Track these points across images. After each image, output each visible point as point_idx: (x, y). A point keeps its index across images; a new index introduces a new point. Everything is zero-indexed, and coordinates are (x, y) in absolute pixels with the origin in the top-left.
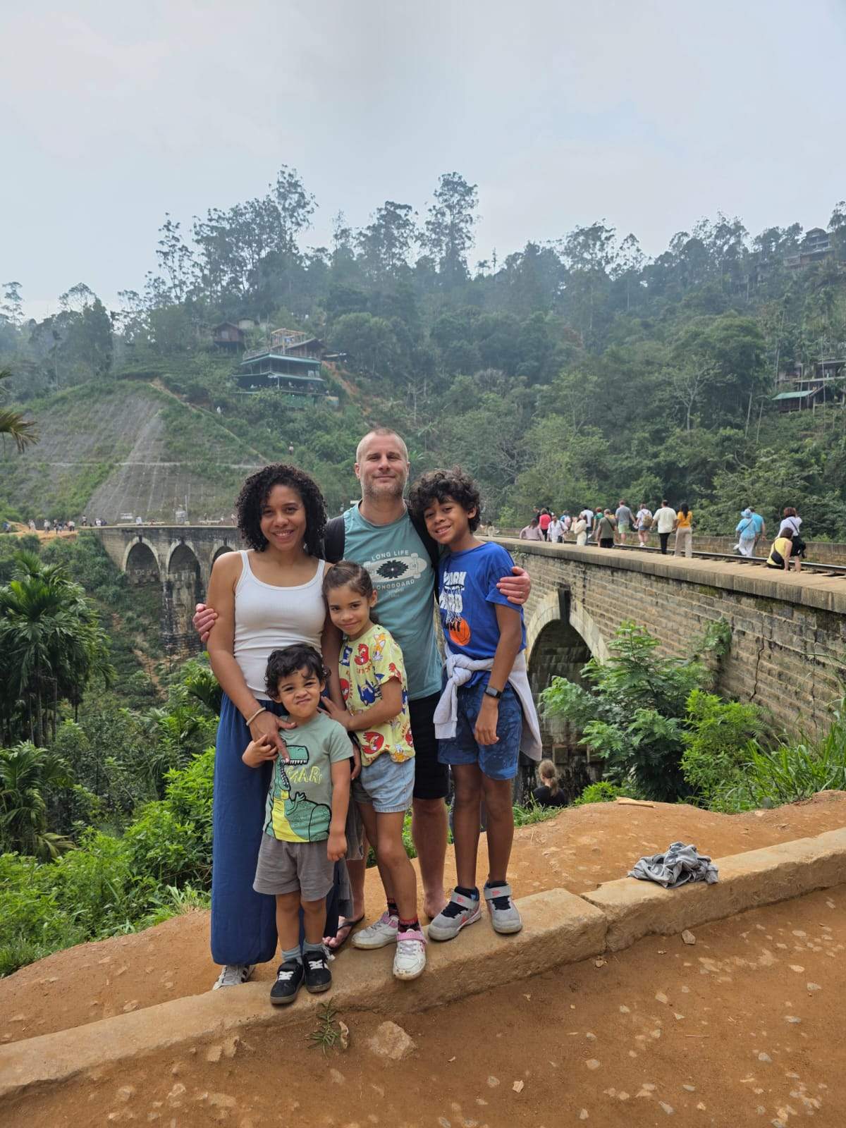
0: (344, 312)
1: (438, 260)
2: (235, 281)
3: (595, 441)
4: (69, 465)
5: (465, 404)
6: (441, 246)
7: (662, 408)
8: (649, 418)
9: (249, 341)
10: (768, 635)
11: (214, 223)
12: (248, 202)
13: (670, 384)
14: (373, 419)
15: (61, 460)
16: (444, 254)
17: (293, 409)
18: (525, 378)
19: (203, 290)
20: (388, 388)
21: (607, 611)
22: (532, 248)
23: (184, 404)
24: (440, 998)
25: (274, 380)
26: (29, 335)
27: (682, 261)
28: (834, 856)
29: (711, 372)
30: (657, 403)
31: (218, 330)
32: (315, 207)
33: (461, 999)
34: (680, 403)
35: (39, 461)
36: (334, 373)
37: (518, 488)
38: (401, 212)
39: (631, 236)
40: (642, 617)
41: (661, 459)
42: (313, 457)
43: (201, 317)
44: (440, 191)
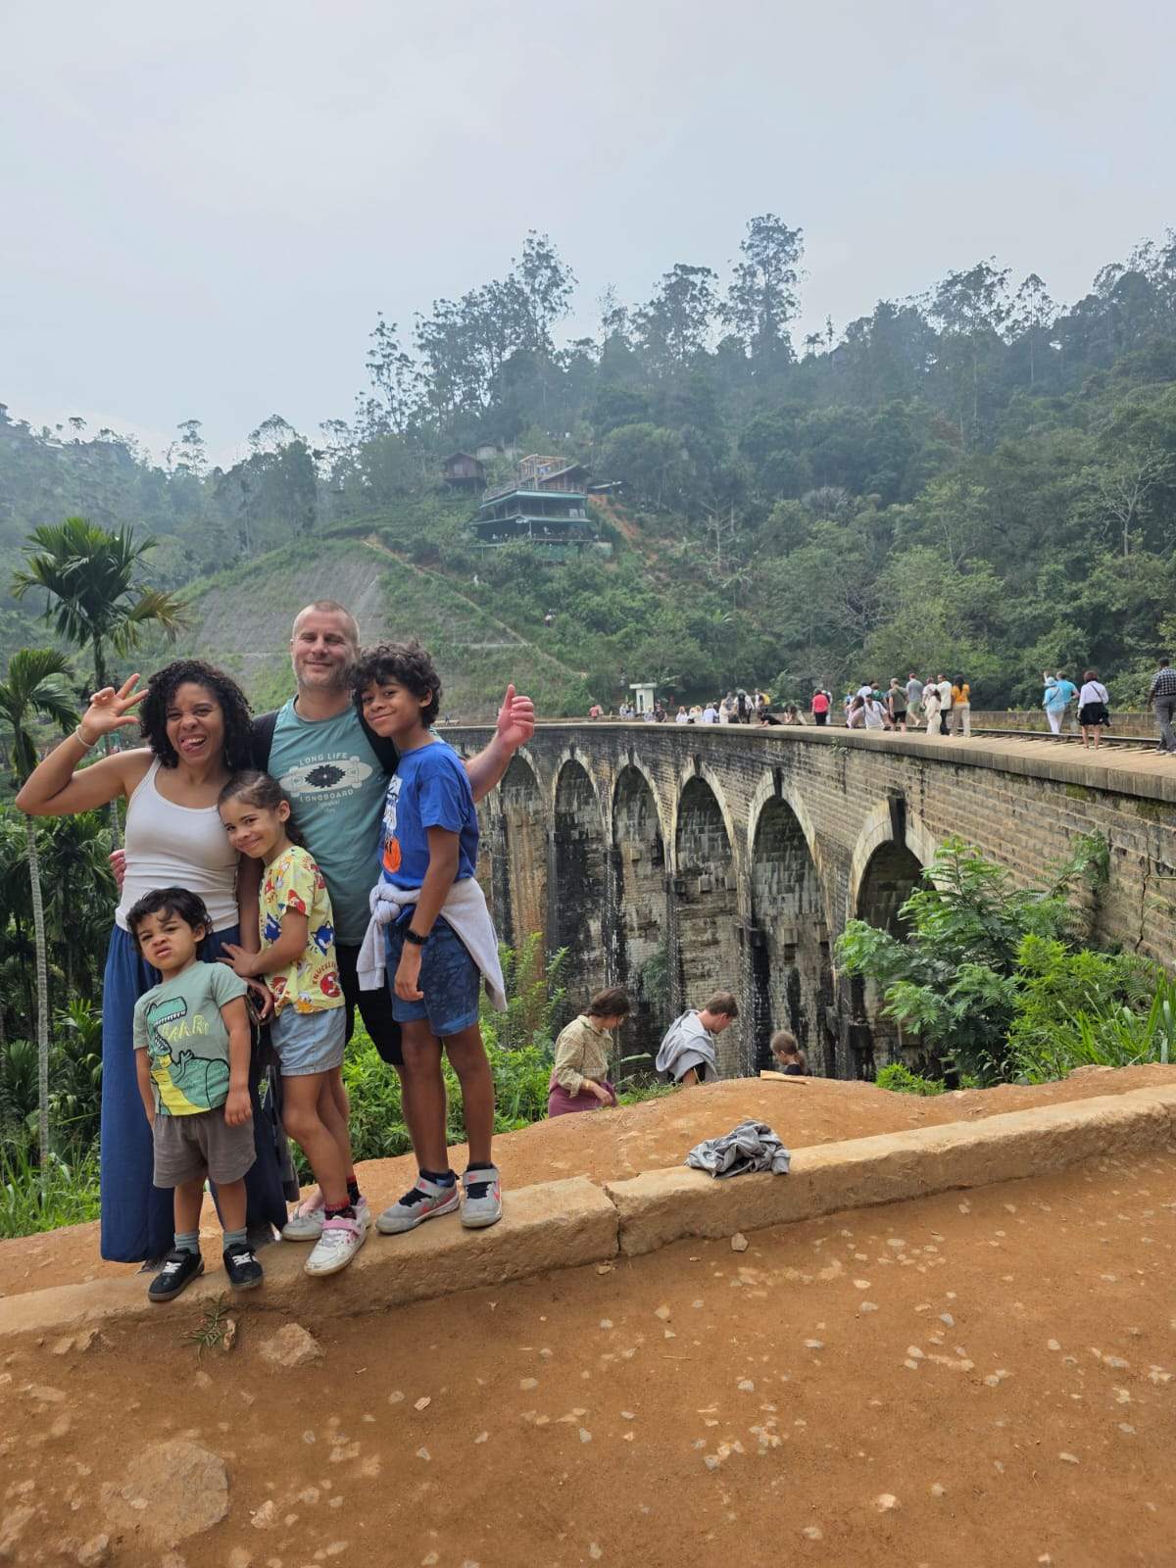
0: (617, 425)
1: (748, 339)
2: (471, 396)
3: (982, 581)
4: (265, 655)
5: (789, 540)
6: (752, 319)
7: (1084, 527)
8: (1065, 541)
9: (491, 475)
10: (1154, 853)
11: (441, 320)
12: (485, 287)
13: (1095, 489)
14: (660, 570)
15: (255, 650)
16: (757, 329)
17: (550, 564)
18: (877, 496)
19: (429, 411)
20: (680, 525)
21: (952, 825)
22: (884, 310)
23: (407, 566)
24: (376, 1301)
25: (525, 527)
26: (214, 489)
27: (1114, 307)
28: (980, 1145)
29: (1159, 467)
30: (1076, 519)
31: (450, 464)
32: (573, 284)
33: (407, 1303)
34: (1114, 516)
35: (230, 652)
36: (605, 511)
37: (869, 653)
38: (697, 279)
39: (1034, 277)
40: (996, 833)
41: (1084, 600)
42: (578, 628)
43: (427, 448)
44: (748, 242)
